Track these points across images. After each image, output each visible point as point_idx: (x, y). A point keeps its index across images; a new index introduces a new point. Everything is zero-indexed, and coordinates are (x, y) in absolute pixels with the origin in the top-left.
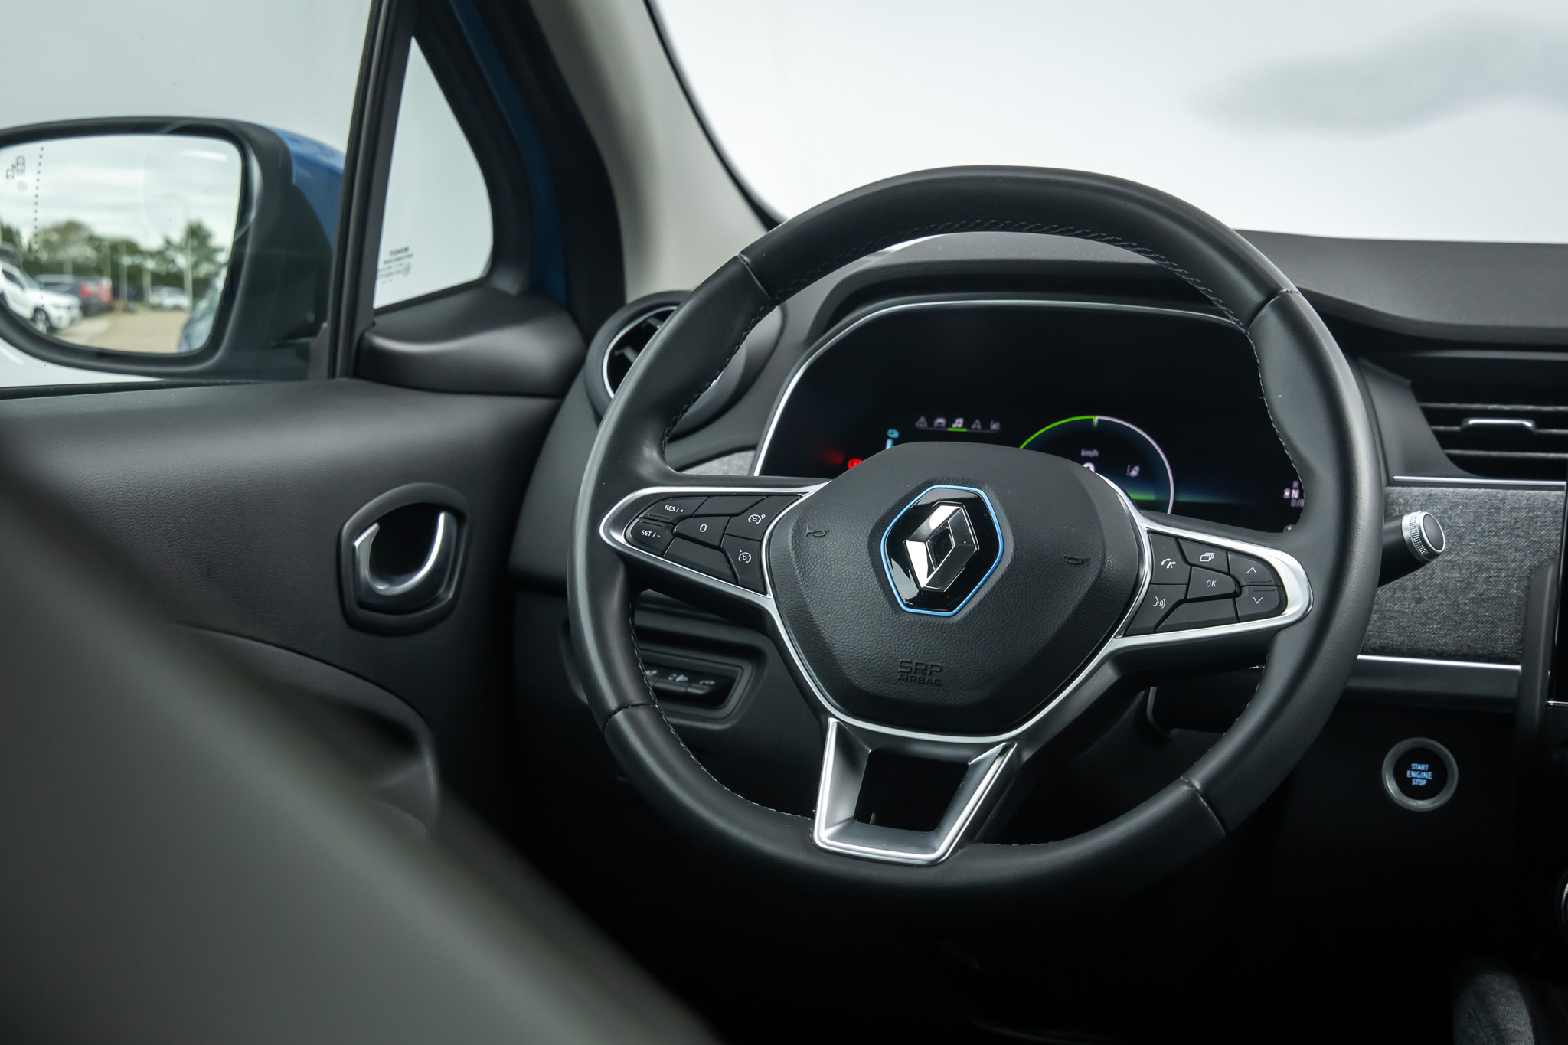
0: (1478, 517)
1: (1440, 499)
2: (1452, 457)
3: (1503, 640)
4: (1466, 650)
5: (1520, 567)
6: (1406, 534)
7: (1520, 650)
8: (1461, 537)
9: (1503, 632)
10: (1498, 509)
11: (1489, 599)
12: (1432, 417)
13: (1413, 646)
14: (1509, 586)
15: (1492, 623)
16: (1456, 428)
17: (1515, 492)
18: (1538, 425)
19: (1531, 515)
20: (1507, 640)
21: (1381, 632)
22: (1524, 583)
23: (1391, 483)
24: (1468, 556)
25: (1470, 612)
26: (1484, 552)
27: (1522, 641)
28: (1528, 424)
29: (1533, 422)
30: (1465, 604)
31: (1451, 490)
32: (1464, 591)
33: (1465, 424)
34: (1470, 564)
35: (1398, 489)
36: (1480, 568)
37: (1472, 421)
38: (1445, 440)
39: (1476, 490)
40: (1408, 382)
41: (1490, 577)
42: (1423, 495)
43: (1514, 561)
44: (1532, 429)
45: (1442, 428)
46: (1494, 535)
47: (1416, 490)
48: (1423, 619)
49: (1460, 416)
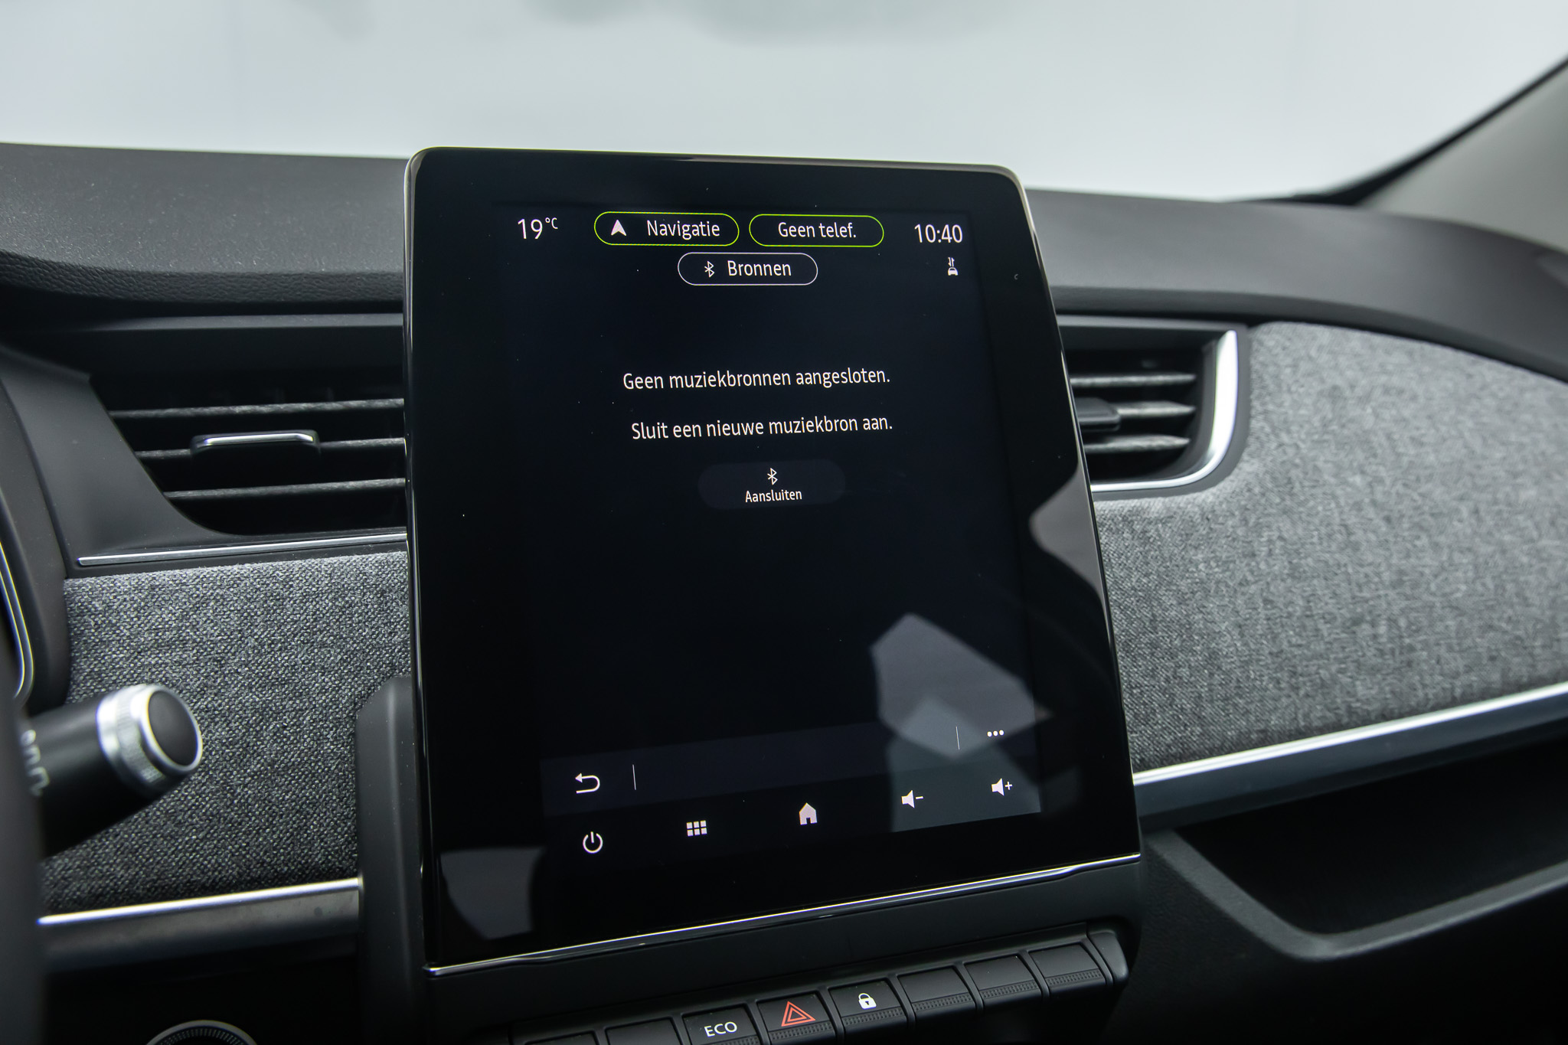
0: (247, 618)
1: (172, 593)
2: (179, 504)
3: (322, 841)
4: (257, 872)
5: (335, 702)
6: (110, 745)
7: (354, 852)
8: (219, 662)
9: (321, 825)
10: (280, 599)
11: (287, 768)
12: (137, 435)
13: (155, 881)
14: (319, 740)
15: (297, 812)
16: (184, 452)
17: (305, 563)
18: (322, 437)
19: (340, 603)
20: (329, 840)
21: (89, 867)
22: (349, 728)
23: (72, 570)
24: (237, 695)
25: (256, 799)
26: (268, 684)
27: (358, 834)
28: (307, 437)
29: (313, 432)
30: (246, 786)
31: (190, 572)
32: (241, 762)
33: (199, 446)
34: (244, 708)
35: (90, 580)
36: (264, 713)
37: (211, 441)
38: (165, 476)
39: (236, 568)
40: (85, 377)
41: (285, 728)
42: (138, 588)
43: (323, 691)
44: (314, 444)
45: (157, 454)
46: (280, 649)
47: (123, 578)
48: (170, 827)
49: (188, 431)
